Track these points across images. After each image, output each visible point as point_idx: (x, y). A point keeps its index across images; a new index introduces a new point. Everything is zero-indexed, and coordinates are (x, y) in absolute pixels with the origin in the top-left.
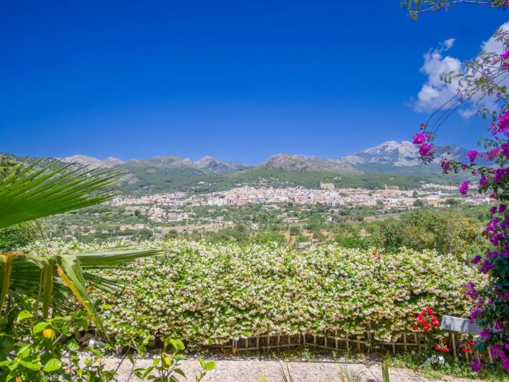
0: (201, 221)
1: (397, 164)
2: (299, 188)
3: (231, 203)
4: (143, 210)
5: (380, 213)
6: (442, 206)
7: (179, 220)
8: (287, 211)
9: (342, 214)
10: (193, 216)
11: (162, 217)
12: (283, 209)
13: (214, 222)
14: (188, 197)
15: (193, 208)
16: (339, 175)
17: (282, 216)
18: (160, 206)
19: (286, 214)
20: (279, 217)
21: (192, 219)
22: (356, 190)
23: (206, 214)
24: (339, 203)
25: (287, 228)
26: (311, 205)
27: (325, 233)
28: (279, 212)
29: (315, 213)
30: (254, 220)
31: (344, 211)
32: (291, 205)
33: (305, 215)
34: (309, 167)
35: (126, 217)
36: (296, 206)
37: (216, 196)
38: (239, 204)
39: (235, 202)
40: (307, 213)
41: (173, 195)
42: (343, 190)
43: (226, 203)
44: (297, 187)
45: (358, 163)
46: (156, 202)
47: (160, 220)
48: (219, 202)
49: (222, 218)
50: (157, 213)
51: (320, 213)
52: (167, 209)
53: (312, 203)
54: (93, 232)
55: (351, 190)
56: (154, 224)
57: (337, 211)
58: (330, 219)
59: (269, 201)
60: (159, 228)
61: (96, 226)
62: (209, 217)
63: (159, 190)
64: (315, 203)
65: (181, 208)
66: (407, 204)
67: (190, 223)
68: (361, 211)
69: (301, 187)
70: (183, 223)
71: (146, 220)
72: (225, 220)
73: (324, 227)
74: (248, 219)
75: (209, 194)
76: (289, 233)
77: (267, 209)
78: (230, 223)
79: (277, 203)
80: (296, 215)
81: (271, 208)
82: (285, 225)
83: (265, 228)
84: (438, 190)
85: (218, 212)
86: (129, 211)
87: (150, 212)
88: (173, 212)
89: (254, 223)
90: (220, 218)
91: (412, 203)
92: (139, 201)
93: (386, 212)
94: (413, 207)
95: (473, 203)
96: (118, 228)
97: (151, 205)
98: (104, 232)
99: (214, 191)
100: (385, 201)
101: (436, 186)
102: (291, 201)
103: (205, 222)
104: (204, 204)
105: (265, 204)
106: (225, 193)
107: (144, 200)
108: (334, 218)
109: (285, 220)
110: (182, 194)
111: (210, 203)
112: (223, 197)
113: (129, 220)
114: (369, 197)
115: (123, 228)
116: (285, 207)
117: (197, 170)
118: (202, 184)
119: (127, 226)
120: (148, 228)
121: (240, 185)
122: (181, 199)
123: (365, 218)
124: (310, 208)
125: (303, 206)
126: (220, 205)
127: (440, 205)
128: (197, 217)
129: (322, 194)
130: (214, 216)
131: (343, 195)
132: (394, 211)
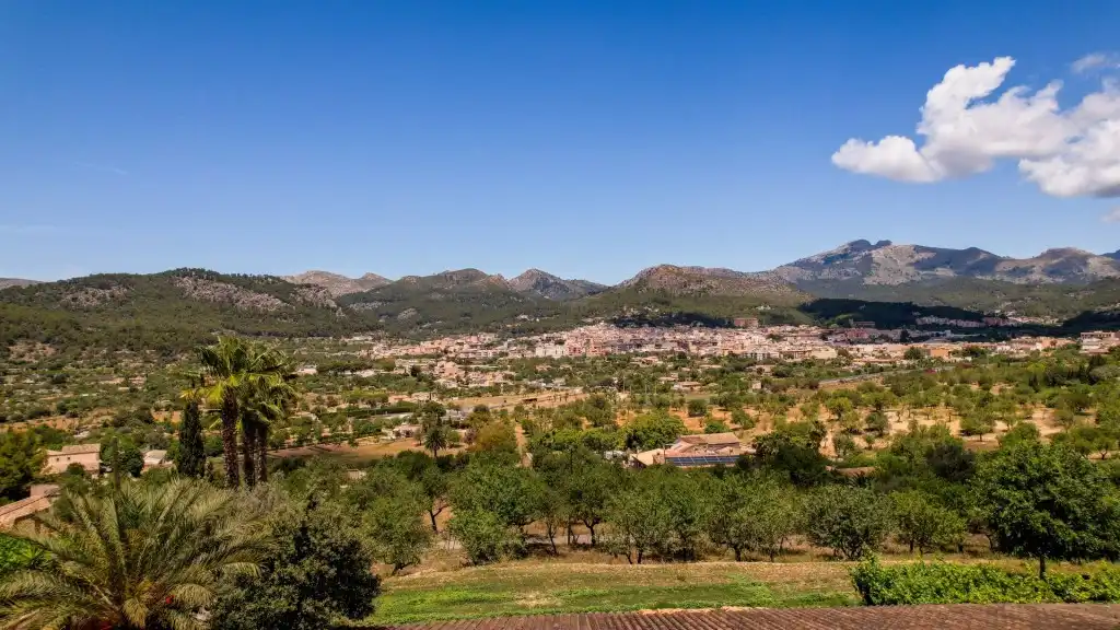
0: (526, 386)
1: (868, 281)
2: (695, 326)
3: (577, 354)
4: (424, 365)
5: (847, 374)
6: (959, 359)
7: (487, 384)
8: (676, 368)
9: (778, 375)
10: (511, 378)
11: (458, 379)
12: (670, 365)
13: (548, 389)
14: (500, 343)
15: (511, 361)
16: (766, 303)
17: (669, 378)
18: (453, 359)
19: (675, 375)
20: (663, 379)
21: (510, 383)
22: (797, 329)
23: (534, 375)
24: (769, 354)
25: (682, 402)
26: (720, 358)
27: (752, 412)
28: (663, 370)
29: (728, 373)
30: (621, 387)
31: (781, 368)
32: (682, 356)
33: (712, 378)
34: (712, 287)
35: (397, 378)
36: (692, 358)
37: (548, 340)
38: (591, 355)
39: (584, 351)
40: (713, 372)
41: (474, 340)
42: (775, 330)
43: (567, 353)
44: (692, 324)
45: (799, 280)
46: (446, 352)
47: (454, 385)
48: (556, 352)
49: (562, 380)
50: (448, 372)
51: (738, 374)
52: (465, 364)
53: (719, 353)
54: (344, 406)
55: (789, 328)
56: (445, 392)
57: (767, 368)
58: (758, 385)
59: (644, 350)
60: (455, 400)
61: (348, 394)
62: (539, 378)
63: (451, 330)
64: (726, 353)
65: (491, 362)
66: (893, 355)
67: (508, 389)
68: (813, 370)
69: (699, 324)
70: (494, 390)
71: (431, 385)
72: (567, 385)
73: (749, 402)
74: (609, 383)
75: (536, 338)
76: (687, 411)
77: (640, 364)
78: (578, 390)
79: (657, 354)
80: (694, 377)
81: (649, 363)
82: (677, 397)
83: (642, 402)
84: (945, 327)
85: (553, 370)
86: (401, 367)
87: (437, 370)
88: (476, 370)
89: (620, 391)
90: (559, 381)
91: (900, 354)
92: (418, 350)
93: (858, 372)
94: (905, 362)
95: (1012, 353)
96: (385, 400)
97: (437, 357)
98: (362, 406)
99: (545, 332)
100: (851, 349)
101: (941, 321)
102: (683, 350)
103: (532, 390)
104: (529, 354)
105: (637, 356)
106: (564, 335)
107: (426, 346)
108: (765, 383)
109: (676, 387)
110: (489, 338)
111: (539, 352)
112: (561, 343)
113: (401, 384)
114: (822, 342)
115: (393, 400)
116: (671, 360)
117: (517, 295)
118: (525, 320)
119: (400, 397)
120: (435, 399)
121: (590, 320)
122: (489, 346)
123: (822, 383)
124: (717, 362)
125: (706, 359)
126: (556, 357)
127: (953, 358)
128: (519, 379)
129: (737, 337)
130: (548, 377)
131: (775, 338)
132: (871, 368)
